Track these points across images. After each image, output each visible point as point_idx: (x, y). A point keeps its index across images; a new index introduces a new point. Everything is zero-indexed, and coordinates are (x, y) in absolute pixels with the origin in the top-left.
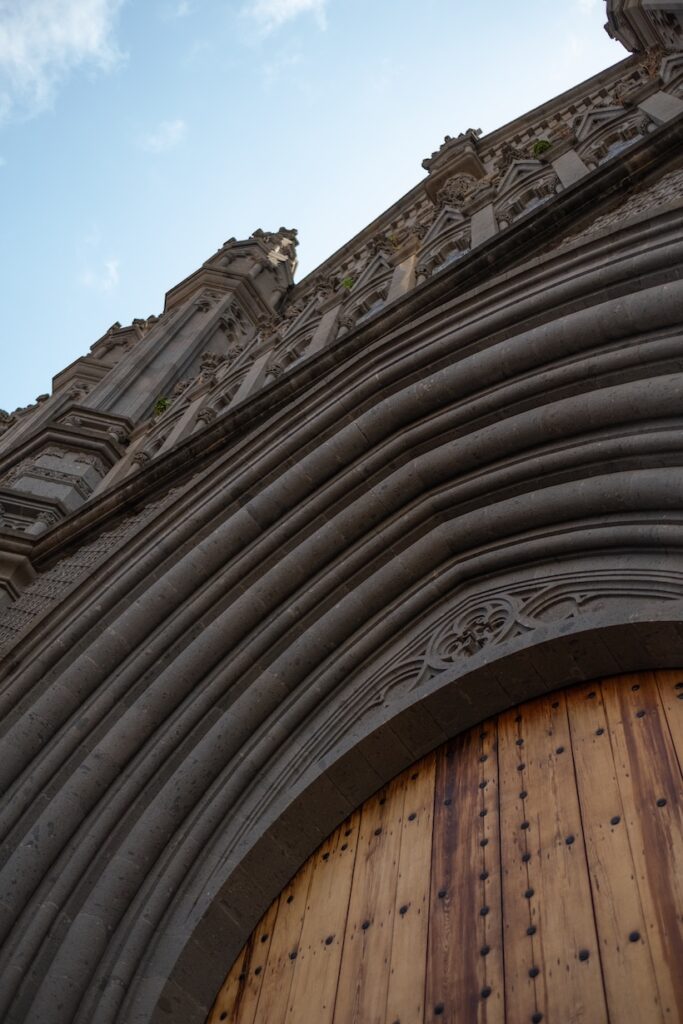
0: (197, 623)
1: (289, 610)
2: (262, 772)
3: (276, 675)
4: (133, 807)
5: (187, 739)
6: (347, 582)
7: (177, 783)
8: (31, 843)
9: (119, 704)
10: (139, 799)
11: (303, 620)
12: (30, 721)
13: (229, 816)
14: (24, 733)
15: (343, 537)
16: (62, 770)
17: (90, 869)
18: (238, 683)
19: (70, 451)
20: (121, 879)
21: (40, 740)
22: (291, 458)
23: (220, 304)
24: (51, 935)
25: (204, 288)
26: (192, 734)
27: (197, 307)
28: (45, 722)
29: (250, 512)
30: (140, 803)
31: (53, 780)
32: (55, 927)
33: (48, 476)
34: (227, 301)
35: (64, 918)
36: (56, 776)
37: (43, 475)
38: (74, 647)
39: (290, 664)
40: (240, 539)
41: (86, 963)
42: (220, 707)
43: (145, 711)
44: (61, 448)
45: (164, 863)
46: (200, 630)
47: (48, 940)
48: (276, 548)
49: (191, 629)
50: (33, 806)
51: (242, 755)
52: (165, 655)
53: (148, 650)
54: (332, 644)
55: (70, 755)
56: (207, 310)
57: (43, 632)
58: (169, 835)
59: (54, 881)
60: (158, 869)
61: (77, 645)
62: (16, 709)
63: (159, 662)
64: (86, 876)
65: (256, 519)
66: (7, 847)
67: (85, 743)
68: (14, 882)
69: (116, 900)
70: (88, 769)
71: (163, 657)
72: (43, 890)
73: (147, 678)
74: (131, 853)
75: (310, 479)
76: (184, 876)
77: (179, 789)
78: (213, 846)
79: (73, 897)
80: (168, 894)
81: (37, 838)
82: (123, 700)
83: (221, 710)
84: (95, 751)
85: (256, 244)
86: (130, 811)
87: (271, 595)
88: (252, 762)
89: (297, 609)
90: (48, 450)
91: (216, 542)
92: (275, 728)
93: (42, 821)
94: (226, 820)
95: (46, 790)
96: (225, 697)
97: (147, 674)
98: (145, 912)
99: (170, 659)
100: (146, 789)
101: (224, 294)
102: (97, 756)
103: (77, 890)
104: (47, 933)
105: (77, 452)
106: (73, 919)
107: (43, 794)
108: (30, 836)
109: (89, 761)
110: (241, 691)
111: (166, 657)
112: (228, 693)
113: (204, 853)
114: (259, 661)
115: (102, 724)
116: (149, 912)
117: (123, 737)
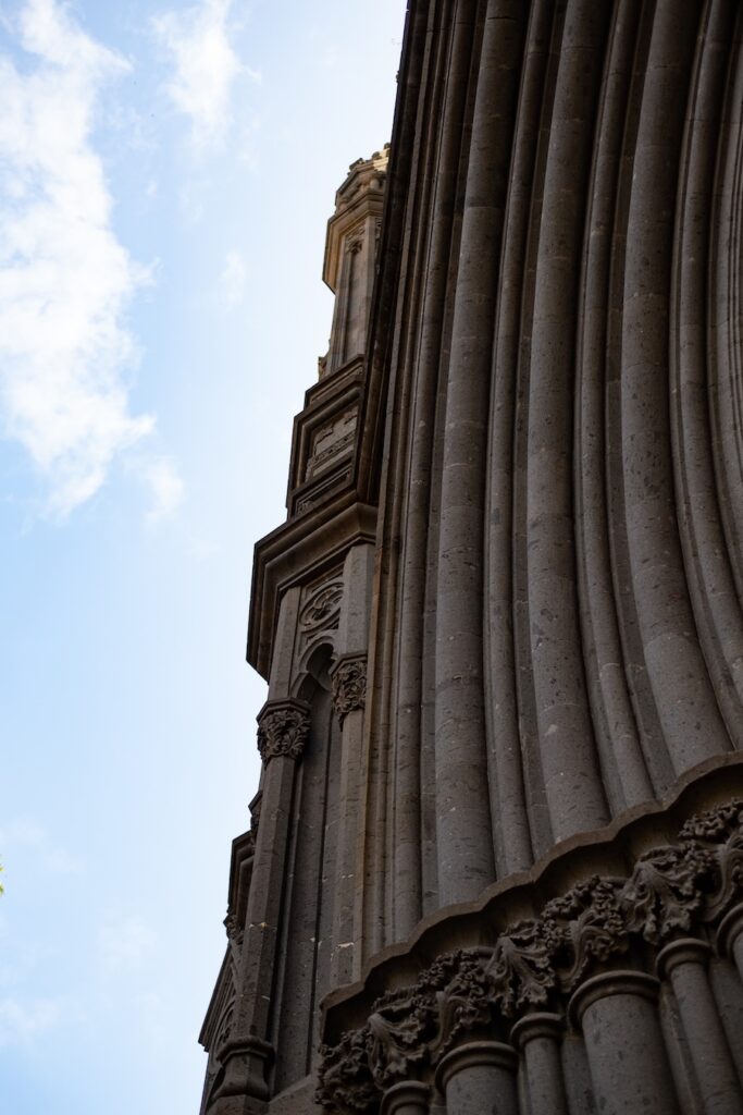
0: (521, 341)
1: (592, 234)
2: (710, 382)
3: (636, 295)
4: (612, 531)
5: (608, 434)
6: (623, 152)
7: (632, 471)
8: (540, 641)
9: (515, 474)
10: (611, 522)
11: (615, 228)
12: (446, 560)
13: (715, 448)
14: (450, 573)
15: (577, 120)
16: (515, 570)
17: (620, 612)
18: (608, 343)
19: (334, 423)
20: (656, 587)
21: (472, 568)
22: (464, 124)
23: (367, 232)
24: (633, 691)
25: (344, 238)
26: (608, 425)
27: (350, 254)
28: (462, 548)
29: (472, 205)
30: (615, 524)
31: (515, 585)
32: (631, 682)
33: (332, 452)
34: (371, 224)
35: (633, 669)
36: (515, 579)
37: (327, 455)
38: (433, 475)
39: (640, 271)
40: (487, 237)
41: (690, 676)
42: (613, 379)
43: (543, 450)
44: (325, 427)
45: (689, 542)
46: (528, 345)
47: (635, 698)
48: (528, 206)
49: (520, 353)
50: (516, 620)
51: (674, 391)
52: (518, 395)
53: (498, 405)
54: (664, 213)
55: (511, 553)
56: (361, 247)
57: (396, 493)
58: (671, 518)
59: (593, 651)
60: (689, 552)
61: (433, 472)
62: (429, 568)
63: (518, 406)
64: (621, 620)
65: (484, 204)
66: (524, 668)
67: (515, 531)
68: (554, 681)
69: (669, 608)
70: (536, 541)
71: (518, 400)
72: (591, 668)
73: (520, 430)
74: (645, 561)
75: (498, 115)
76: (722, 532)
77: (639, 473)
78: (726, 485)
79: (625, 645)
80: (719, 557)
81: (541, 633)
82: (516, 467)
83: (616, 381)
84: (529, 523)
85: (358, 173)
86: (612, 538)
87: (561, 243)
88: (690, 383)
89: (598, 224)
90: (317, 439)
91: (469, 262)
92: (683, 334)
93: (534, 617)
94: (716, 453)
95: (515, 597)
96: (608, 367)
97: (517, 426)
98: (709, 589)
99: (525, 395)
100: (610, 507)
101: (364, 223)
102: (534, 525)
103: (624, 639)
104: (628, 693)
105: (341, 417)
106: (644, 664)
107: (516, 603)
108: (534, 637)
109: (532, 536)
110: (618, 348)
111: (520, 397)
112: (608, 361)
113: (722, 498)
114: (610, 307)
115: (515, 503)
116: (714, 585)
117: (543, 488)
